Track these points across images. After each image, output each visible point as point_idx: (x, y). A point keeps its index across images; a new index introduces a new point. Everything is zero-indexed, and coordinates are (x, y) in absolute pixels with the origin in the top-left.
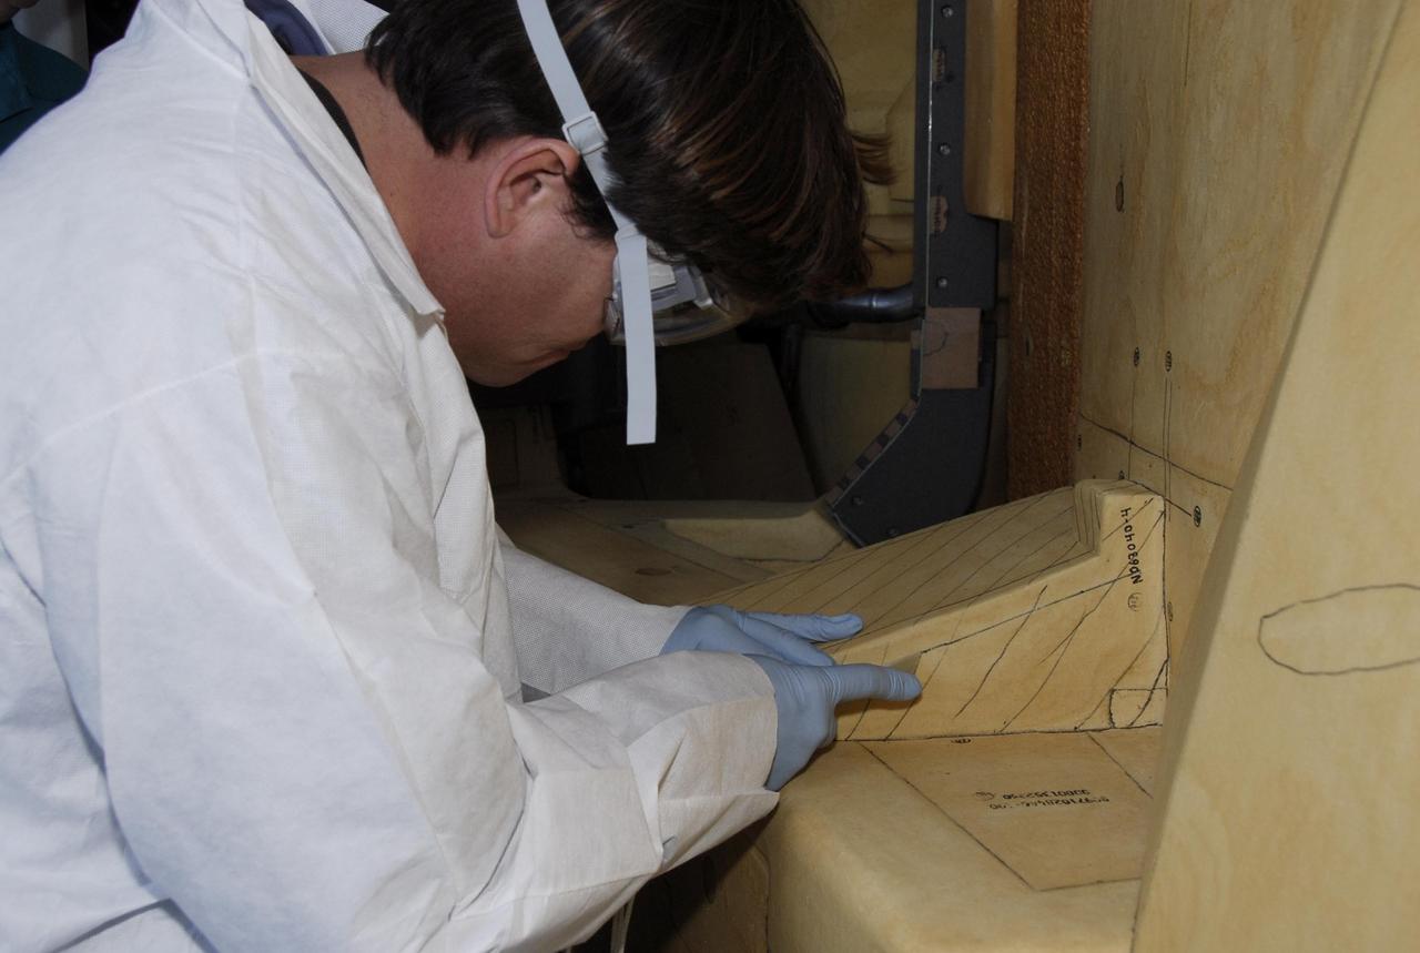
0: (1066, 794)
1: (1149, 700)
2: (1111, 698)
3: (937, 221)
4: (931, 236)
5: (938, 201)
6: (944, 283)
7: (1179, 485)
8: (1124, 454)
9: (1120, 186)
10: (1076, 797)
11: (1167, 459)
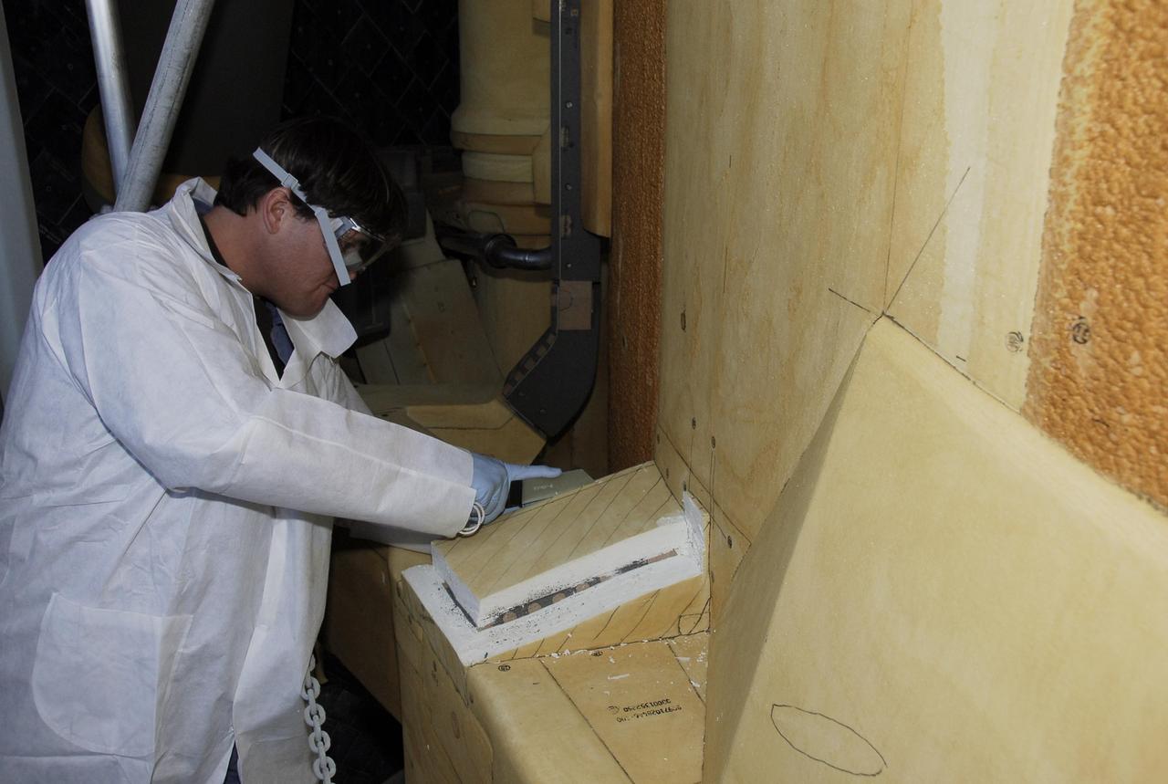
0: (658, 704)
1: (700, 618)
2: (680, 620)
3: (566, 230)
4: (563, 237)
5: (566, 217)
6: (569, 266)
7: (719, 517)
8: (687, 473)
9: (683, 315)
10: (664, 707)
11: (712, 496)
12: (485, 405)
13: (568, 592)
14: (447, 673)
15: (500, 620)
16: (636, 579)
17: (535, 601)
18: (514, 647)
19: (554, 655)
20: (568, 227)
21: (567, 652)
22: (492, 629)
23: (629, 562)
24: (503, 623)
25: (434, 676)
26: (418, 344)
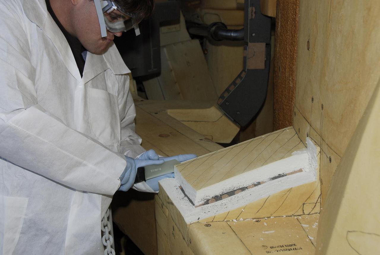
0: (289, 246)
1: (315, 206)
2: (303, 206)
3: (252, 15)
4: (250, 19)
5: (252, 8)
6: (254, 35)
7: (325, 148)
8: (309, 127)
9: (308, 42)
10: (292, 248)
11: (321, 137)
12: (208, 109)
13: (243, 189)
14: (179, 231)
15: (207, 202)
16: (280, 183)
17: (225, 194)
18: (213, 215)
19: (235, 220)
20: (253, 13)
21: (241, 219)
22: (203, 206)
23: (277, 175)
24: (209, 204)
25: (173, 234)
26: (176, 83)
